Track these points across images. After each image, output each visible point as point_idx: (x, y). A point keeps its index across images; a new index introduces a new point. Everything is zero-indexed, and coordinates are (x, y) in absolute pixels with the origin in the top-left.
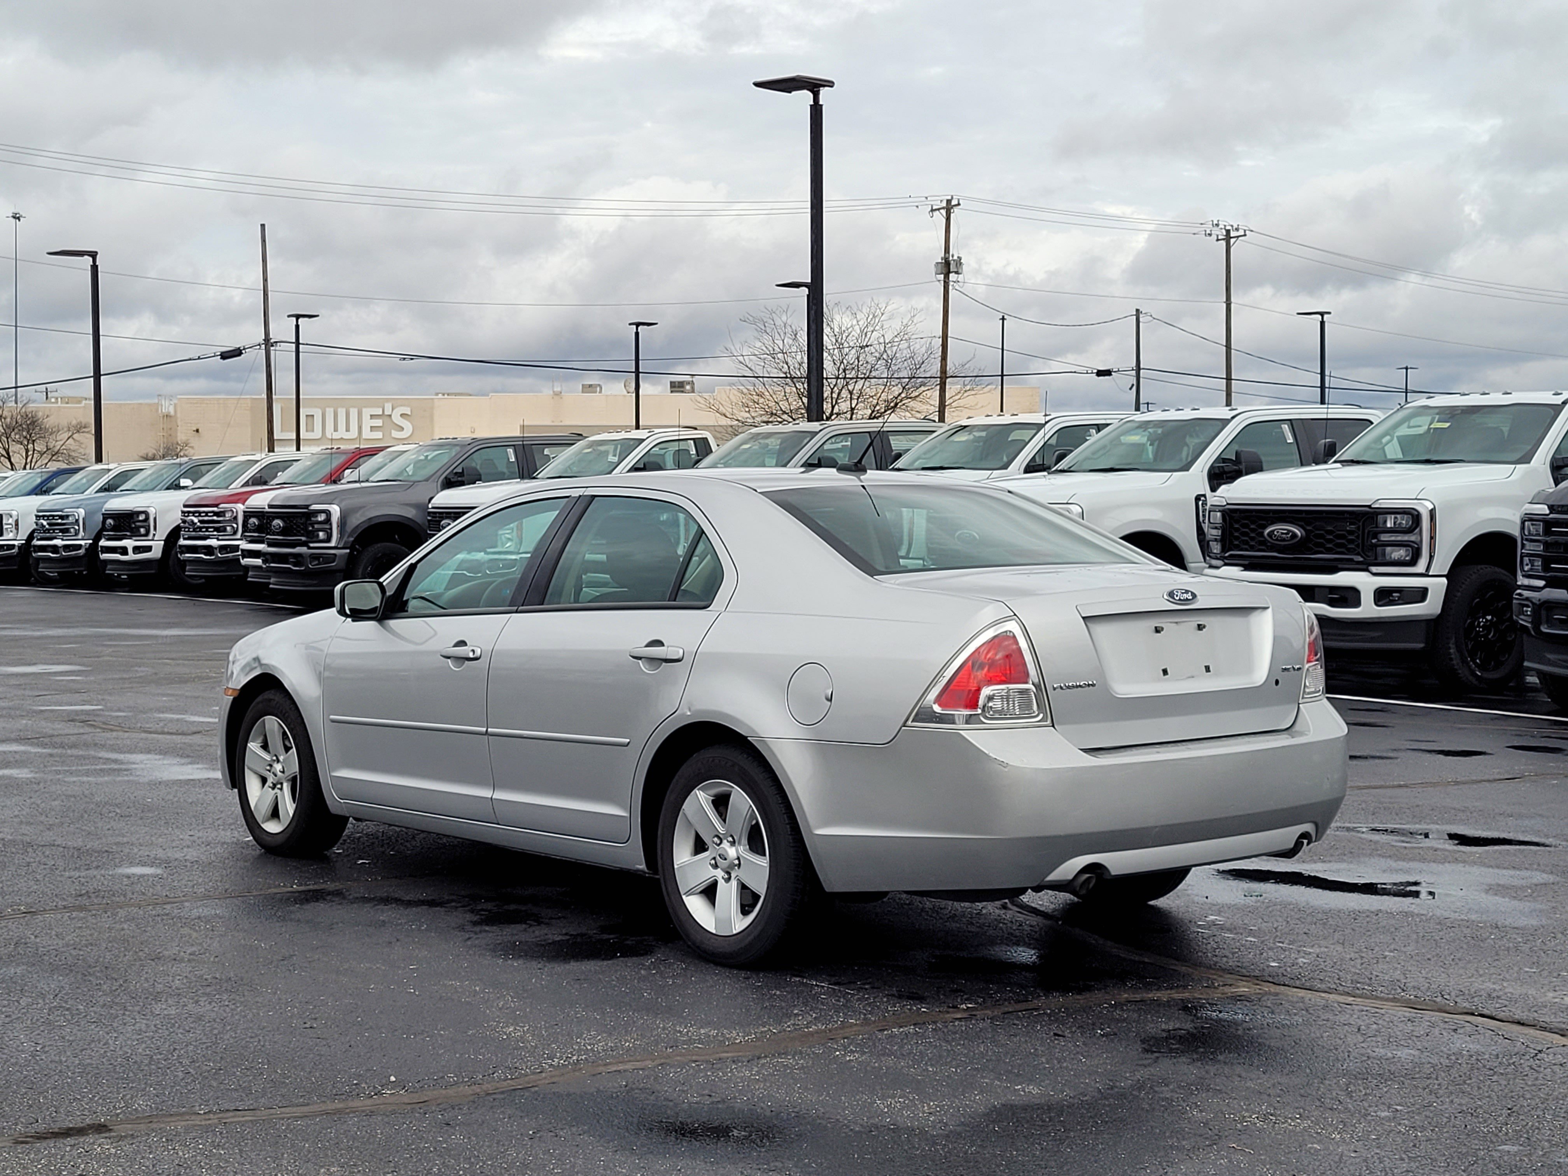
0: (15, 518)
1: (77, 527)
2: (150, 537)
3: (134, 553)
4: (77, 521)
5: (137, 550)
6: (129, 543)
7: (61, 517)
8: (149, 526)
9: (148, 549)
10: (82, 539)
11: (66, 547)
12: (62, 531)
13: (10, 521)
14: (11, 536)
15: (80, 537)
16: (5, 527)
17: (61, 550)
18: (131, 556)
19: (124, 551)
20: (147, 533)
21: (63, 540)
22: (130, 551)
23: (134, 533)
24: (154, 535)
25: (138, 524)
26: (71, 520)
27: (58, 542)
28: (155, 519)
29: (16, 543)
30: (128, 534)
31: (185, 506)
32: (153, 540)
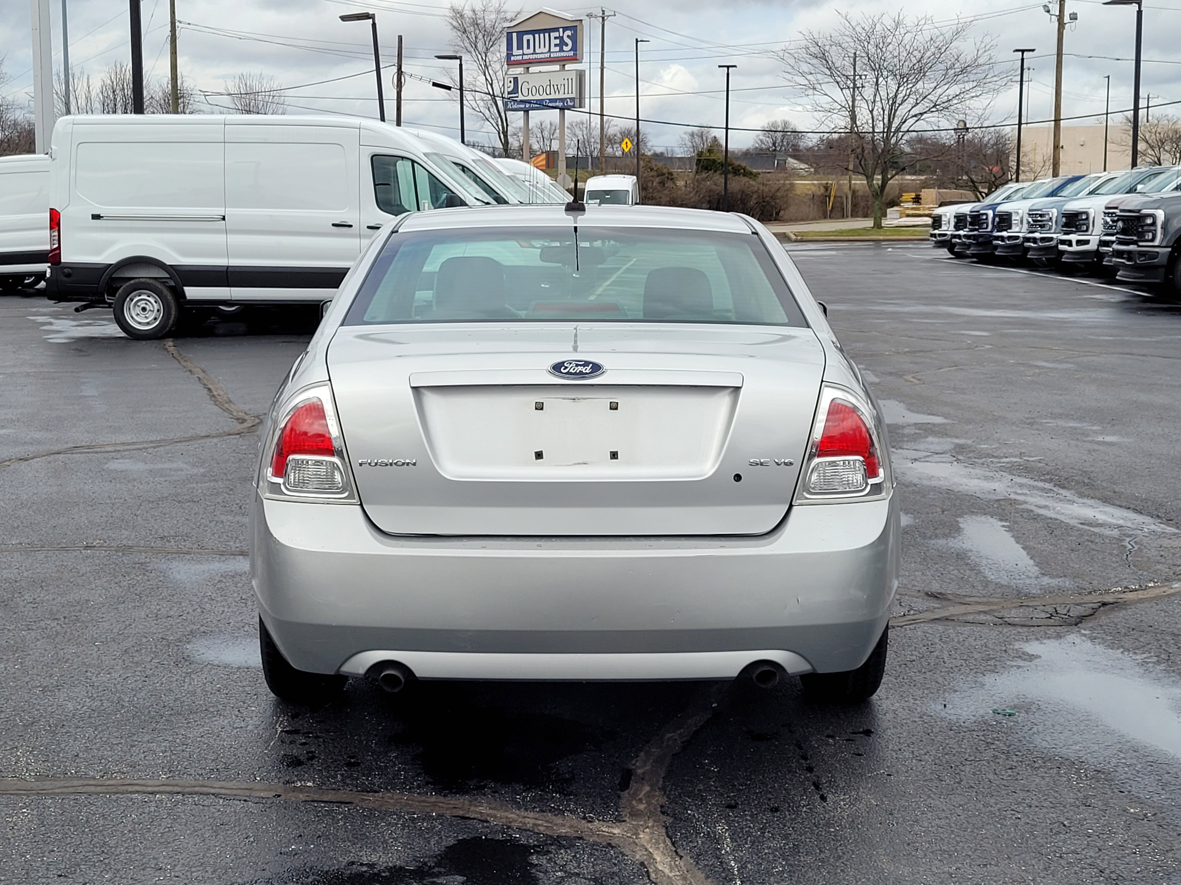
0: (1021, 215)
1: (1050, 224)
2: (1089, 233)
3: (1077, 245)
4: (1051, 219)
5: (1079, 243)
6: (1073, 237)
7: (1041, 215)
8: (1089, 224)
9: (1087, 242)
10: (1054, 233)
11: (1043, 239)
12: (1041, 226)
13: (1018, 218)
14: (1017, 229)
15: (1053, 231)
16: (1014, 222)
17: (1038, 241)
18: (1075, 248)
19: (1069, 243)
20: (1087, 230)
21: (1041, 233)
22: (1074, 243)
23: (1078, 230)
24: (1092, 231)
25: (1081, 222)
26: (1047, 217)
27: (1037, 235)
28: (1094, 218)
29: (1020, 235)
30: (1074, 229)
31: (1107, 208)
32: (1091, 235)
